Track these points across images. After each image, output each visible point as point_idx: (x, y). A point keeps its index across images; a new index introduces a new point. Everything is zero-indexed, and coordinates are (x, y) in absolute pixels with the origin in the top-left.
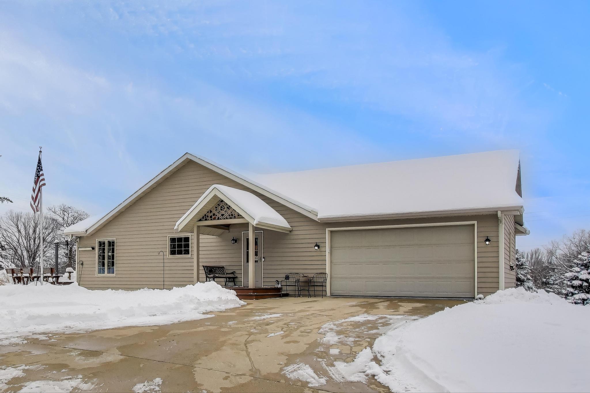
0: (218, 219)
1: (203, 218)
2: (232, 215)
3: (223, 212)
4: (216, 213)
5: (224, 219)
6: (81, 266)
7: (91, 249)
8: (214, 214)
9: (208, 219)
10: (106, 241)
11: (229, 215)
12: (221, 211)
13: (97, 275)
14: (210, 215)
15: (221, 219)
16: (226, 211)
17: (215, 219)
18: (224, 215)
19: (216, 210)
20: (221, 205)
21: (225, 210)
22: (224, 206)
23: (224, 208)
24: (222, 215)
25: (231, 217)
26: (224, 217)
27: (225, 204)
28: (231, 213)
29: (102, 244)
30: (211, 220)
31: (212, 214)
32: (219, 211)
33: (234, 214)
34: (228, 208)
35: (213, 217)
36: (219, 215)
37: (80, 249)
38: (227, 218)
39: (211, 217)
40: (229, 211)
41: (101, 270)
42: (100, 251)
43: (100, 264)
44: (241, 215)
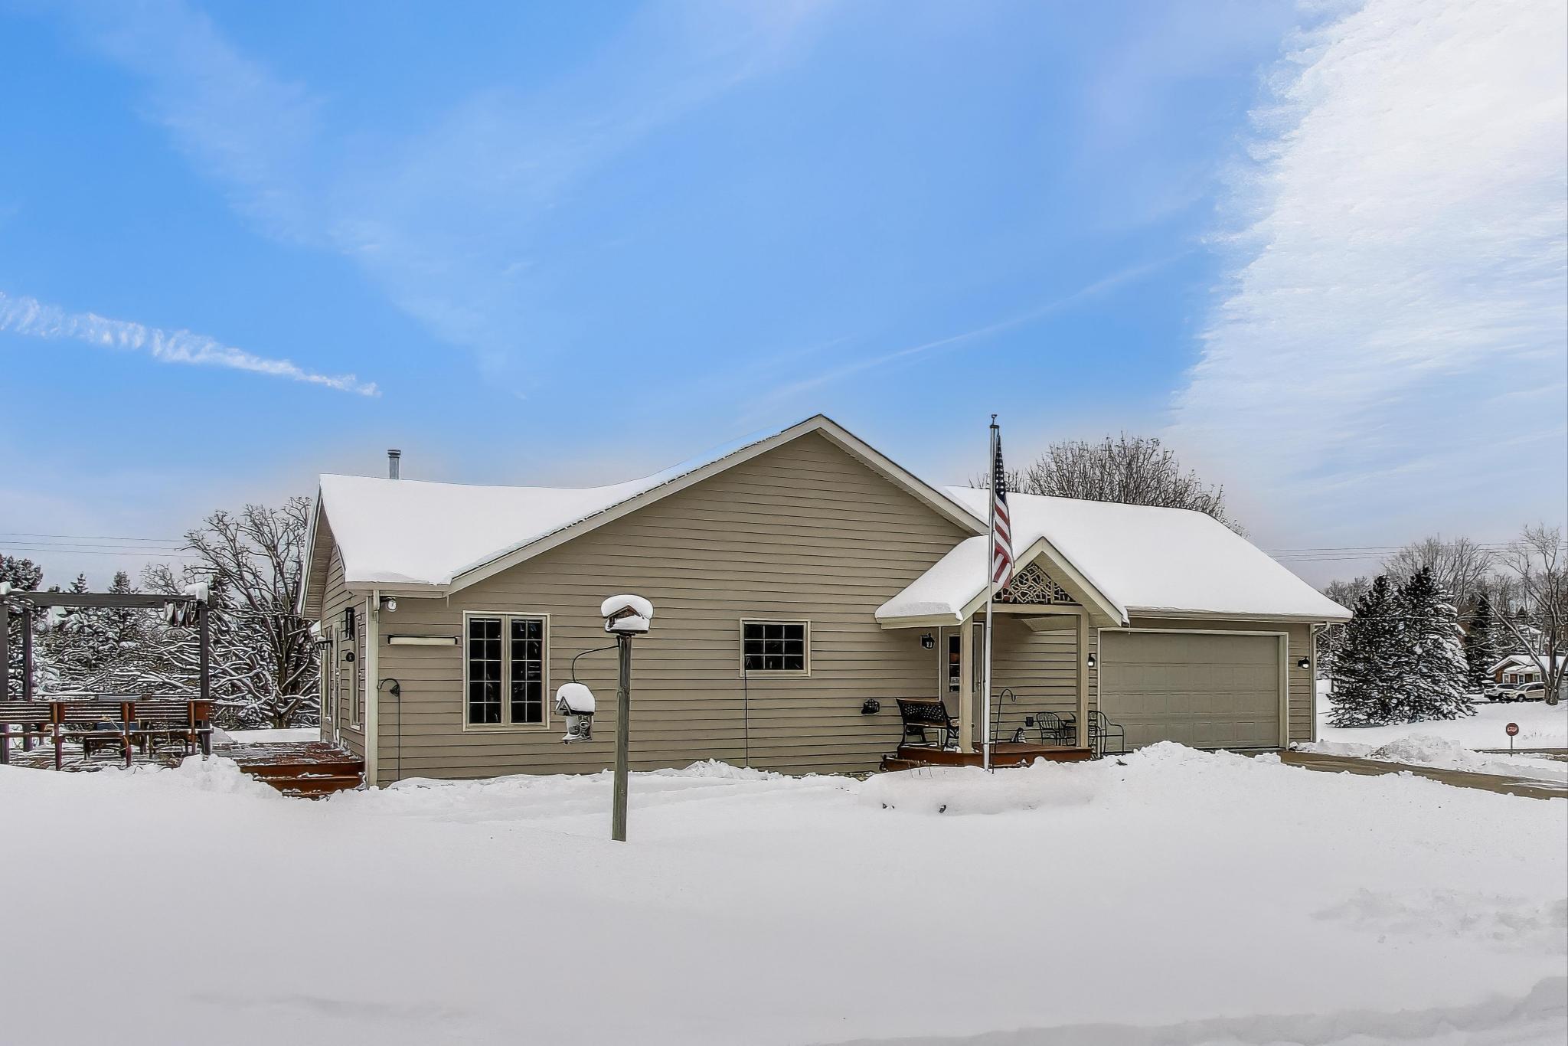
0: (1015, 601)
2: (1044, 596)
3: (1023, 588)
4: (1010, 589)
5: (1028, 602)
6: (395, 699)
7: (451, 642)
10: (502, 618)
11: (1037, 595)
13: (466, 726)
15: (1020, 603)
16: (1031, 586)
17: (1006, 601)
18: (1027, 593)
21: (1029, 584)
22: (1026, 575)
23: (1027, 580)
24: (1024, 594)
25: (1041, 600)
26: (1027, 598)
28: (1041, 592)
29: (484, 633)
30: (999, 602)
32: (1017, 585)
33: (1049, 595)
34: (1034, 580)
36: (1017, 595)
37: (394, 641)
38: (1032, 602)
40: (1038, 588)
41: (483, 710)
42: (476, 650)
43: (476, 692)
44: (1071, 600)
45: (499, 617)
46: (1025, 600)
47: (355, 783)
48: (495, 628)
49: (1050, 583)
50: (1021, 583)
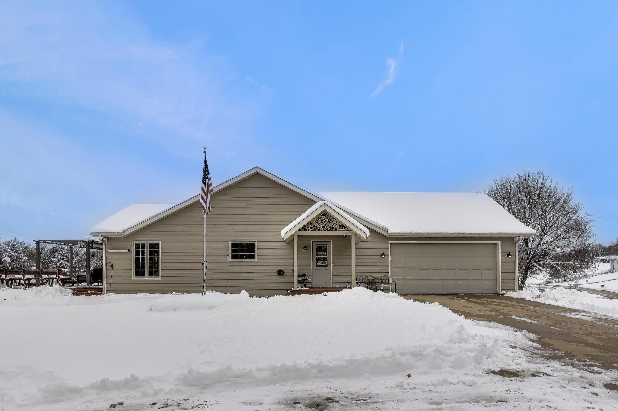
0: (319, 230)
1: (303, 229)
2: (333, 228)
3: (323, 225)
4: (317, 225)
5: (325, 230)
6: (111, 268)
7: (127, 251)
8: (314, 226)
9: (308, 230)
11: (330, 228)
12: (321, 223)
13: (134, 277)
14: (310, 226)
15: (321, 230)
16: (327, 224)
17: (315, 230)
18: (325, 227)
19: (316, 223)
20: (322, 219)
22: (324, 219)
23: (325, 221)
24: (323, 227)
25: (332, 229)
26: (325, 229)
27: (326, 218)
28: (332, 226)
29: (140, 248)
30: (312, 230)
31: (312, 226)
32: (320, 224)
33: (335, 227)
34: (329, 221)
35: (313, 228)
36: (320, 227)
37: (109, 251)
38: (328, 230)
39: (311, 228)
40: (330, 225)
41: (140, 272)
42: (137, 253)
43: (137, 266)
44: (347, 229)
45: (145, 243)
46: (324, 229)
47: (100, 294)
48: (143, 246)
49: (336, 222)
50: (322, 223)
